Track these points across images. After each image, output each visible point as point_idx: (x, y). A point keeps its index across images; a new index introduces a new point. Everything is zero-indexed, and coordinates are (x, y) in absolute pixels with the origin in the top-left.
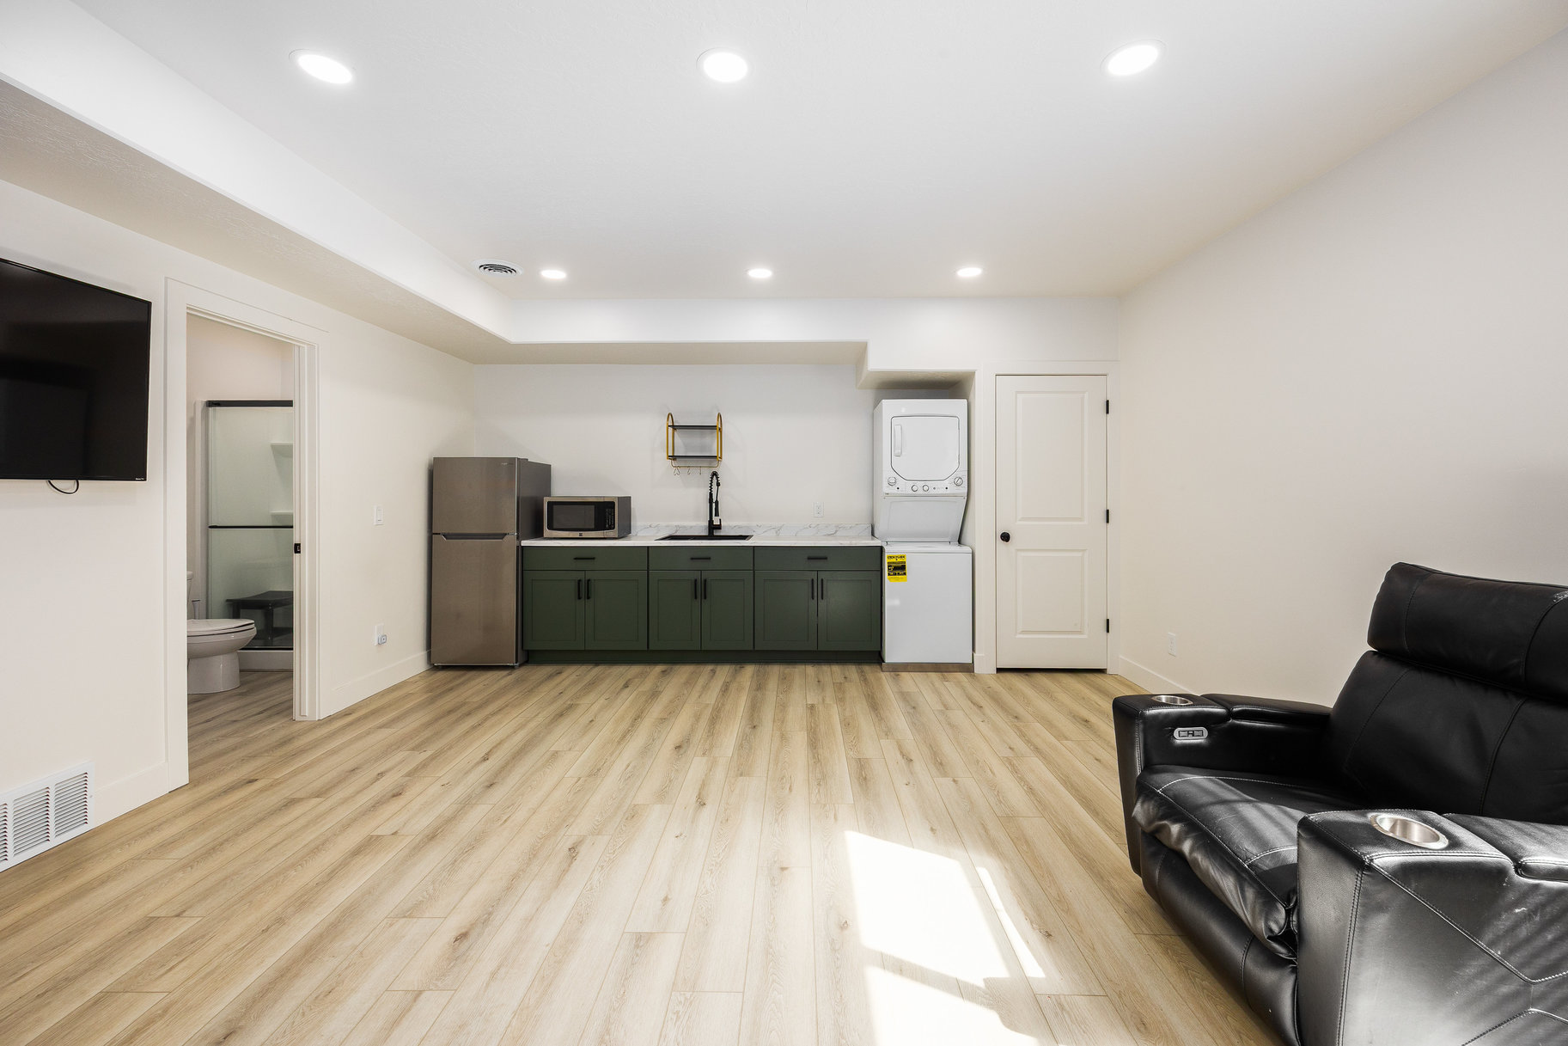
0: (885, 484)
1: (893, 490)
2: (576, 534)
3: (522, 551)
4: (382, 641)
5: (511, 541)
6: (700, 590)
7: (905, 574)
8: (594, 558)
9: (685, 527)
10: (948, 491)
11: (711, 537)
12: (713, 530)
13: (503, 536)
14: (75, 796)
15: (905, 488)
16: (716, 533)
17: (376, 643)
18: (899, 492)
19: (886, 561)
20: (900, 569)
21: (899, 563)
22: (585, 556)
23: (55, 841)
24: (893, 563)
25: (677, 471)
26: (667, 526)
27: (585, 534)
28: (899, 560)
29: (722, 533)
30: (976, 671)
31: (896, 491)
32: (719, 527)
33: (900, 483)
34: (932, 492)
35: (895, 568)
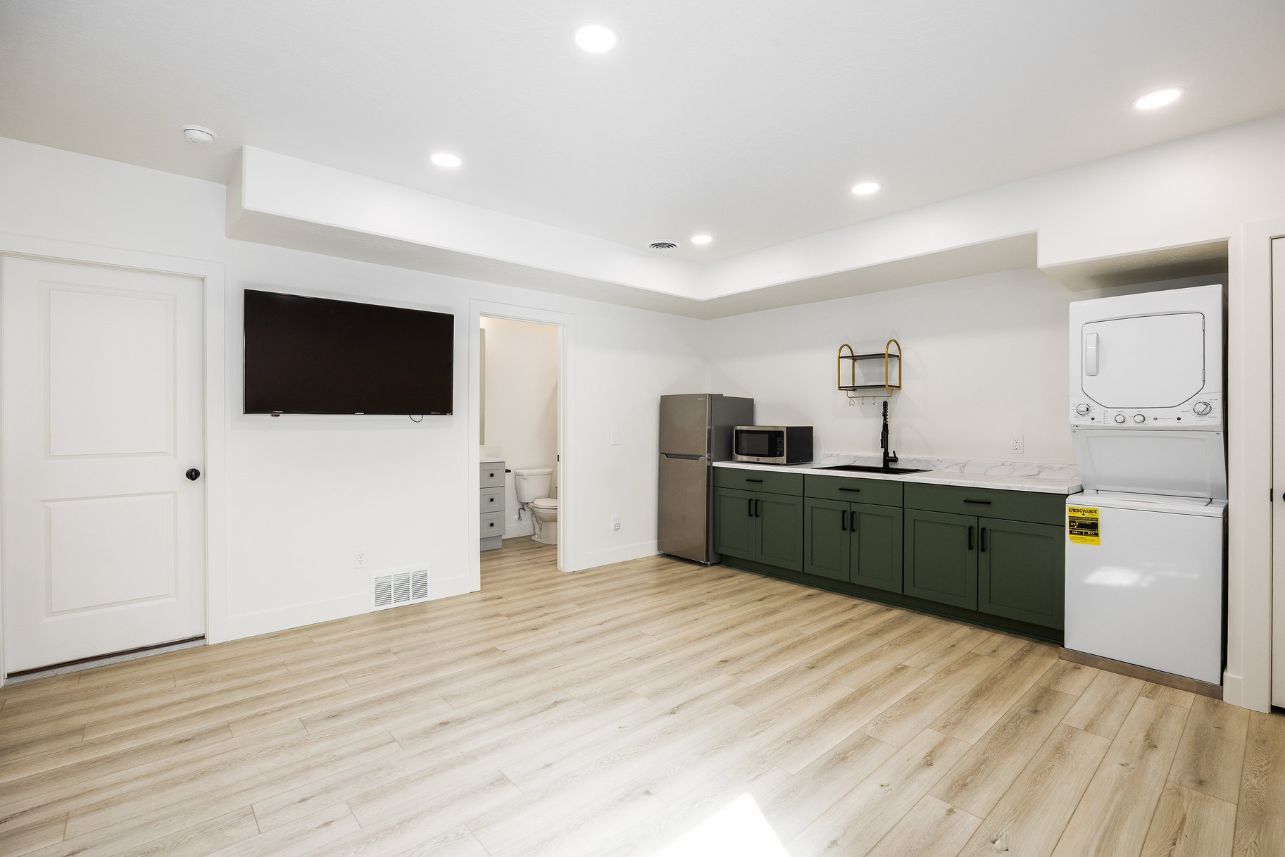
0: (1073, 413)
1: (1086, 421)
2: (754, 459)
3: (713, 472)
4: (617, 528)
5: (703, 463)
6: (850, 522)
7: (1097, 535)
8: (761, 481)
9: (862, 457)
10: (1182, 423)
11: (886, 469)
12: (889, 463)
13: (697, 457)
14: (421, 584)
15: (1106, 418)
16: (892, 465)
17: (612, 528)
18: (1095, 423)
19: (1068, 514)
20: (1089, 527)
21: (1087, 519)
22: (755, 479)
23: (393, 605)
24: (1078, 518)
25: (852, 402)
26: (846, 456)
27: (762, 459)
28: (1087, 515)
29: (899, 466)
30: (1227, 697)
31: (1090, 422)
32: (895, 460)
33: (1096, 411)
34: (1150, 423)
35: (1081, 526)
